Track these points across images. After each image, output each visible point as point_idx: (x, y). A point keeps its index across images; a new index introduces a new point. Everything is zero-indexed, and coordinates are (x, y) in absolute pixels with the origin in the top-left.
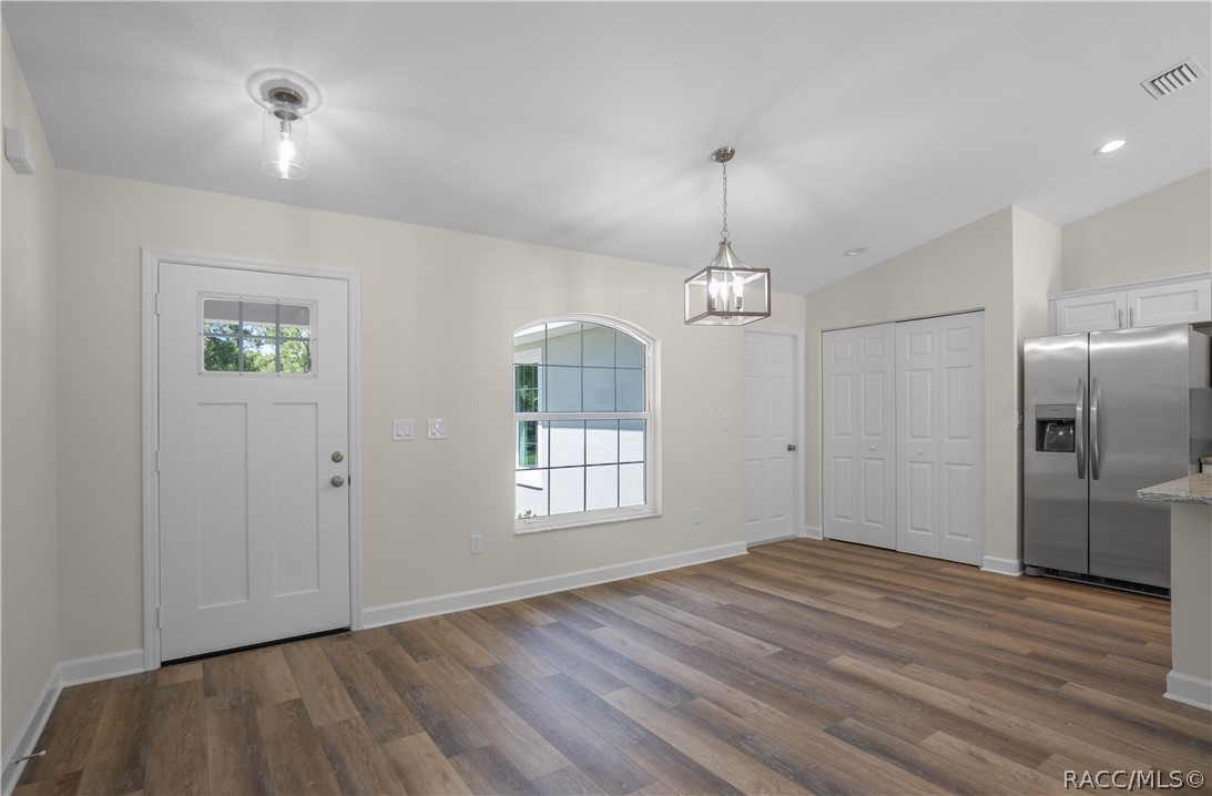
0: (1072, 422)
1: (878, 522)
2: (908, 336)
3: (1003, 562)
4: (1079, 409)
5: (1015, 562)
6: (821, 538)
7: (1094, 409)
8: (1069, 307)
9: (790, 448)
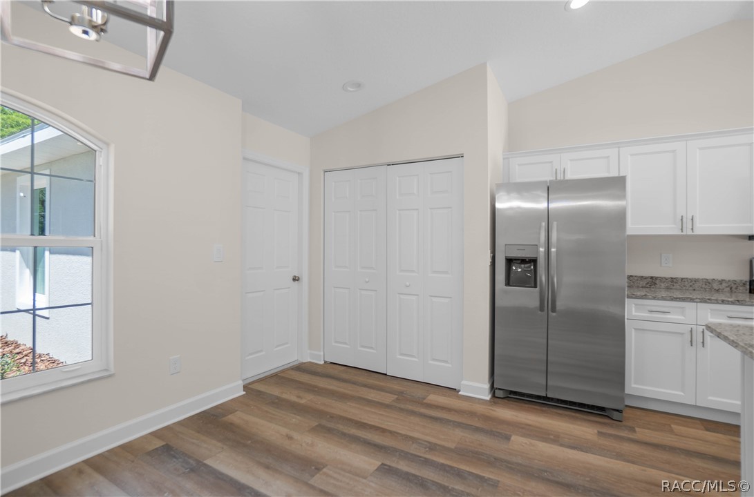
0: (534, 261)
1: (372, 348)
2: (398, 179)
3: (477, 386)
4: (542, 250)
5: (487, 386)
6: (323, 362)
7: (553, 250)
8: (519, 165)
9: (295, 279)
